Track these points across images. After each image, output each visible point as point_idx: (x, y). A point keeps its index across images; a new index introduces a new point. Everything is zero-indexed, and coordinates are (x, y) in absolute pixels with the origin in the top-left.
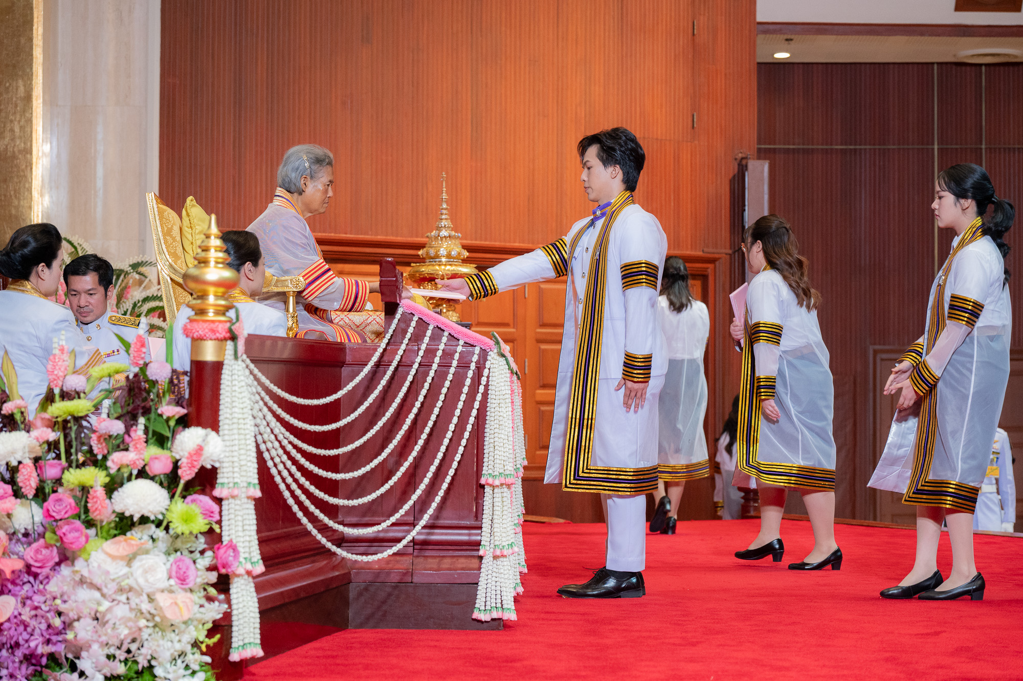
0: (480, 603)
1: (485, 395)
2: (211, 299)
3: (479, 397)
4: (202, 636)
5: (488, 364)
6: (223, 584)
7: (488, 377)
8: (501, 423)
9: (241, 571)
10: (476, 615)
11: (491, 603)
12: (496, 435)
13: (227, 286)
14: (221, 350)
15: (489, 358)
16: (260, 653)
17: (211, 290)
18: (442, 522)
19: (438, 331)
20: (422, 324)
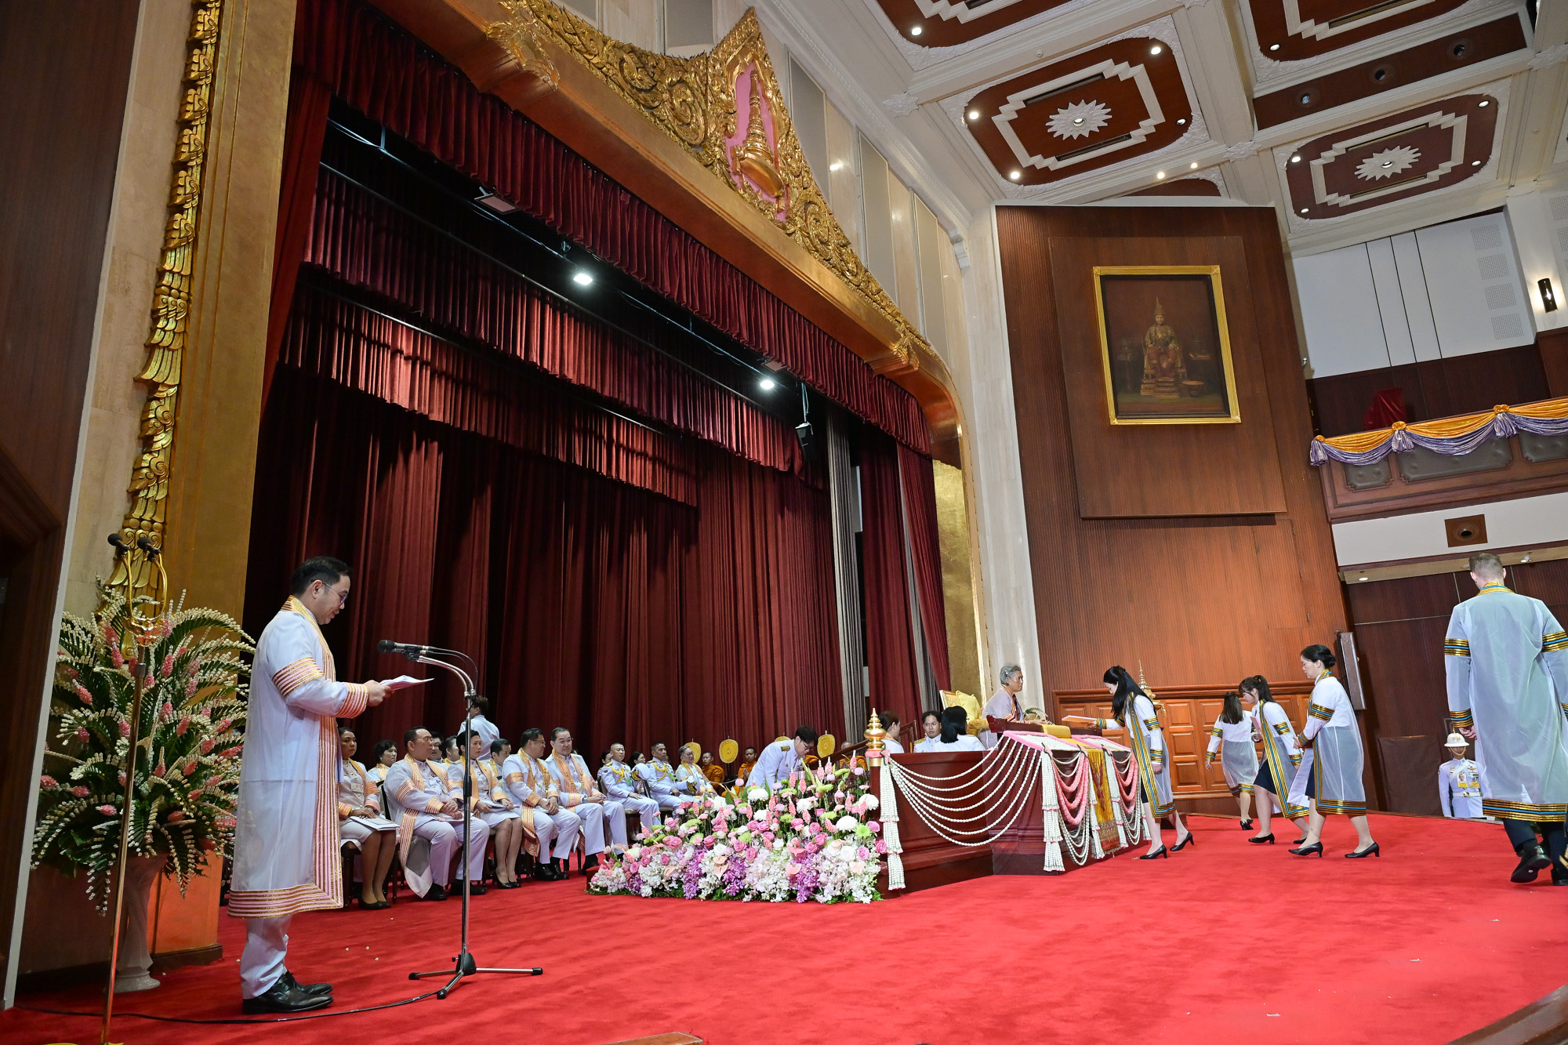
0: (1046, 863)
1: (1040, 767)
2: (875, 742)
3: (1038, 768)
4: (871, 880)
5: (1040, 757)
6: (884, 857)
7: (1041, 762)
8: (1048, 782)
9: (891, 852)
10: (1046, 869)
11: (1051, 863)
12: (1046, 788)
13: (881, 736)
14: (880, 762)
15: (1041, 753)
16: (903, 886)
17: (875, 738)
18: (1030, 827)
19: (1019, 744)
20: (1012, 741)
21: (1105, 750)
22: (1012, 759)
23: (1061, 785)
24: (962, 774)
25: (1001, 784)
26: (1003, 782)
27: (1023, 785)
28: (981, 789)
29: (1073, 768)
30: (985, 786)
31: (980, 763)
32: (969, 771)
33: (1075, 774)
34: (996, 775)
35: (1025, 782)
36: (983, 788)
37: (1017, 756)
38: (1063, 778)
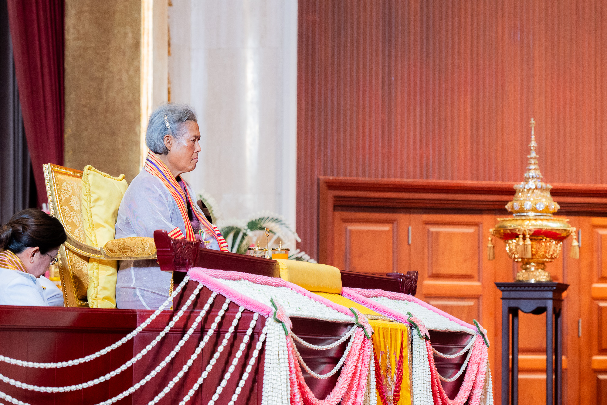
1: (262, 351)
3: (256, 353)
5: (264, 330)
7: (264, 343)
8: (274, 386)
12: (270, 398)
15: (267, 323)
19: (220, 299)
20: (205, 292)
21: (413, 325)
22: (202, 330)
23: (303, 394)
24: (88, 358)
25: (171, 385)
26: (176, 379)
27: (219, 390)
28: (126, 393)
29: (334, 361)
30: (137, 386)
31: (129, 336)
32: (103, 352)
33: (338, 373)
34: (163, 364)
35: (224, 383)
36: (132, 390)
37: (214, 326)
38: (311, 381)
